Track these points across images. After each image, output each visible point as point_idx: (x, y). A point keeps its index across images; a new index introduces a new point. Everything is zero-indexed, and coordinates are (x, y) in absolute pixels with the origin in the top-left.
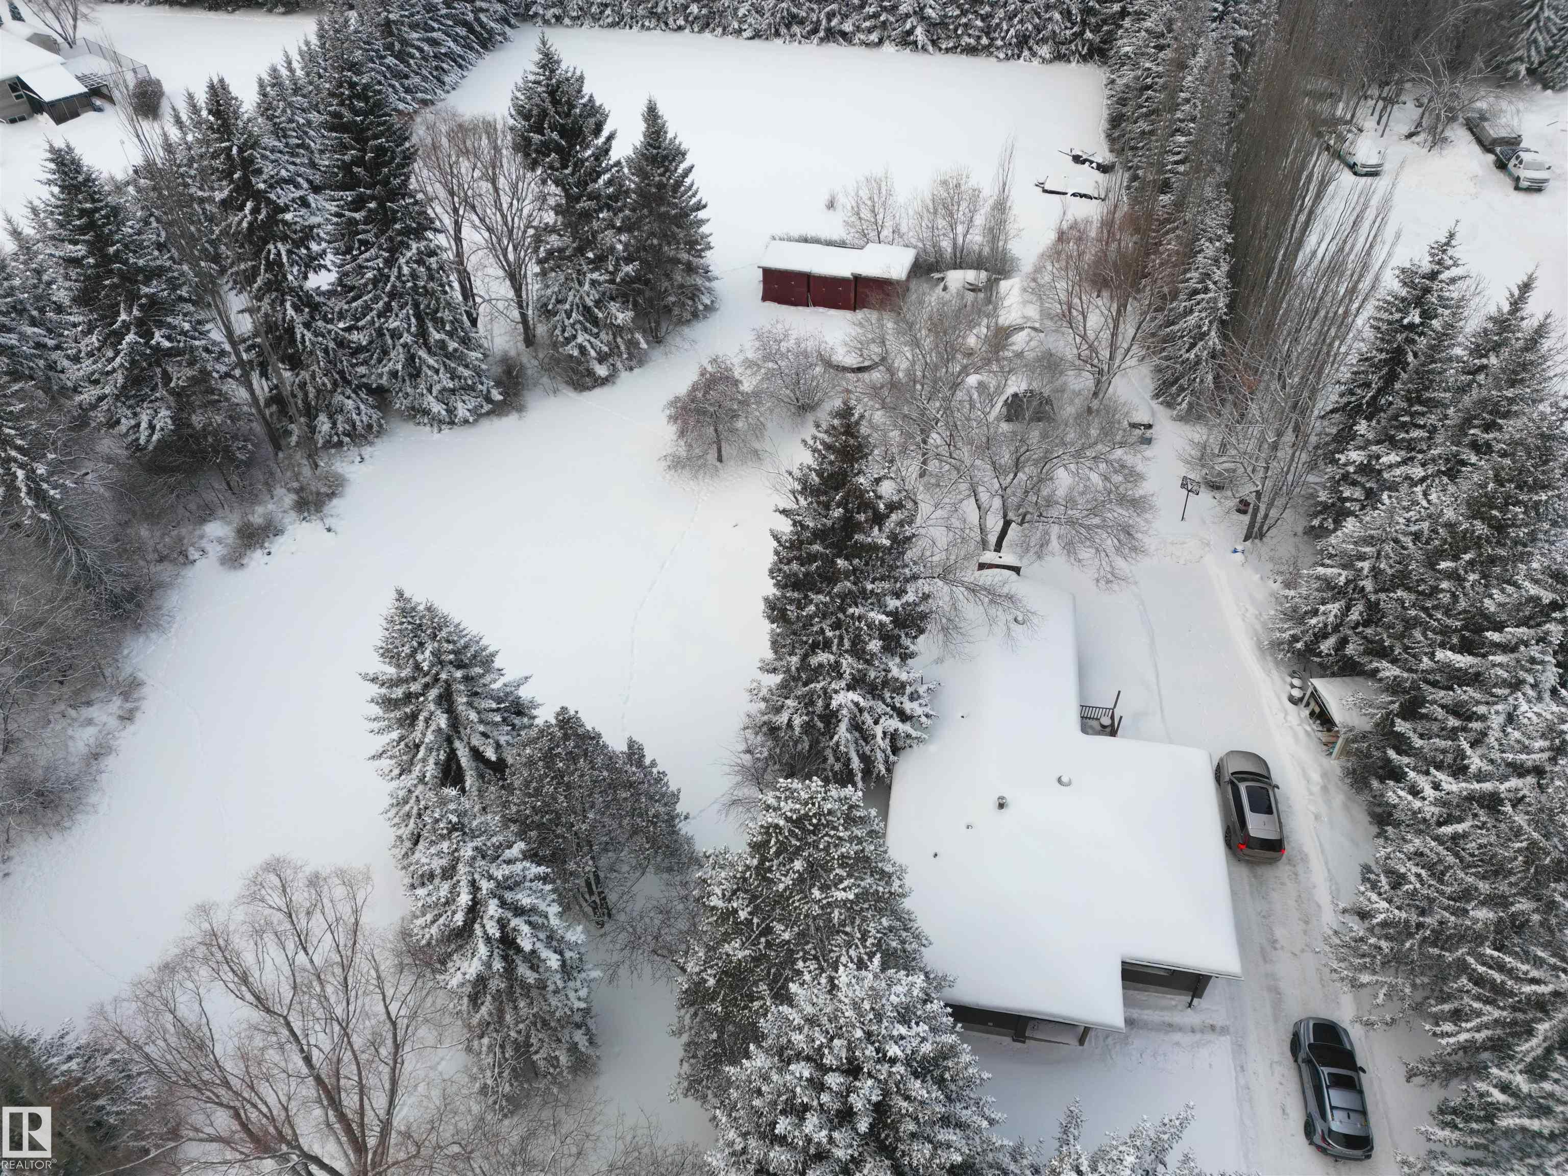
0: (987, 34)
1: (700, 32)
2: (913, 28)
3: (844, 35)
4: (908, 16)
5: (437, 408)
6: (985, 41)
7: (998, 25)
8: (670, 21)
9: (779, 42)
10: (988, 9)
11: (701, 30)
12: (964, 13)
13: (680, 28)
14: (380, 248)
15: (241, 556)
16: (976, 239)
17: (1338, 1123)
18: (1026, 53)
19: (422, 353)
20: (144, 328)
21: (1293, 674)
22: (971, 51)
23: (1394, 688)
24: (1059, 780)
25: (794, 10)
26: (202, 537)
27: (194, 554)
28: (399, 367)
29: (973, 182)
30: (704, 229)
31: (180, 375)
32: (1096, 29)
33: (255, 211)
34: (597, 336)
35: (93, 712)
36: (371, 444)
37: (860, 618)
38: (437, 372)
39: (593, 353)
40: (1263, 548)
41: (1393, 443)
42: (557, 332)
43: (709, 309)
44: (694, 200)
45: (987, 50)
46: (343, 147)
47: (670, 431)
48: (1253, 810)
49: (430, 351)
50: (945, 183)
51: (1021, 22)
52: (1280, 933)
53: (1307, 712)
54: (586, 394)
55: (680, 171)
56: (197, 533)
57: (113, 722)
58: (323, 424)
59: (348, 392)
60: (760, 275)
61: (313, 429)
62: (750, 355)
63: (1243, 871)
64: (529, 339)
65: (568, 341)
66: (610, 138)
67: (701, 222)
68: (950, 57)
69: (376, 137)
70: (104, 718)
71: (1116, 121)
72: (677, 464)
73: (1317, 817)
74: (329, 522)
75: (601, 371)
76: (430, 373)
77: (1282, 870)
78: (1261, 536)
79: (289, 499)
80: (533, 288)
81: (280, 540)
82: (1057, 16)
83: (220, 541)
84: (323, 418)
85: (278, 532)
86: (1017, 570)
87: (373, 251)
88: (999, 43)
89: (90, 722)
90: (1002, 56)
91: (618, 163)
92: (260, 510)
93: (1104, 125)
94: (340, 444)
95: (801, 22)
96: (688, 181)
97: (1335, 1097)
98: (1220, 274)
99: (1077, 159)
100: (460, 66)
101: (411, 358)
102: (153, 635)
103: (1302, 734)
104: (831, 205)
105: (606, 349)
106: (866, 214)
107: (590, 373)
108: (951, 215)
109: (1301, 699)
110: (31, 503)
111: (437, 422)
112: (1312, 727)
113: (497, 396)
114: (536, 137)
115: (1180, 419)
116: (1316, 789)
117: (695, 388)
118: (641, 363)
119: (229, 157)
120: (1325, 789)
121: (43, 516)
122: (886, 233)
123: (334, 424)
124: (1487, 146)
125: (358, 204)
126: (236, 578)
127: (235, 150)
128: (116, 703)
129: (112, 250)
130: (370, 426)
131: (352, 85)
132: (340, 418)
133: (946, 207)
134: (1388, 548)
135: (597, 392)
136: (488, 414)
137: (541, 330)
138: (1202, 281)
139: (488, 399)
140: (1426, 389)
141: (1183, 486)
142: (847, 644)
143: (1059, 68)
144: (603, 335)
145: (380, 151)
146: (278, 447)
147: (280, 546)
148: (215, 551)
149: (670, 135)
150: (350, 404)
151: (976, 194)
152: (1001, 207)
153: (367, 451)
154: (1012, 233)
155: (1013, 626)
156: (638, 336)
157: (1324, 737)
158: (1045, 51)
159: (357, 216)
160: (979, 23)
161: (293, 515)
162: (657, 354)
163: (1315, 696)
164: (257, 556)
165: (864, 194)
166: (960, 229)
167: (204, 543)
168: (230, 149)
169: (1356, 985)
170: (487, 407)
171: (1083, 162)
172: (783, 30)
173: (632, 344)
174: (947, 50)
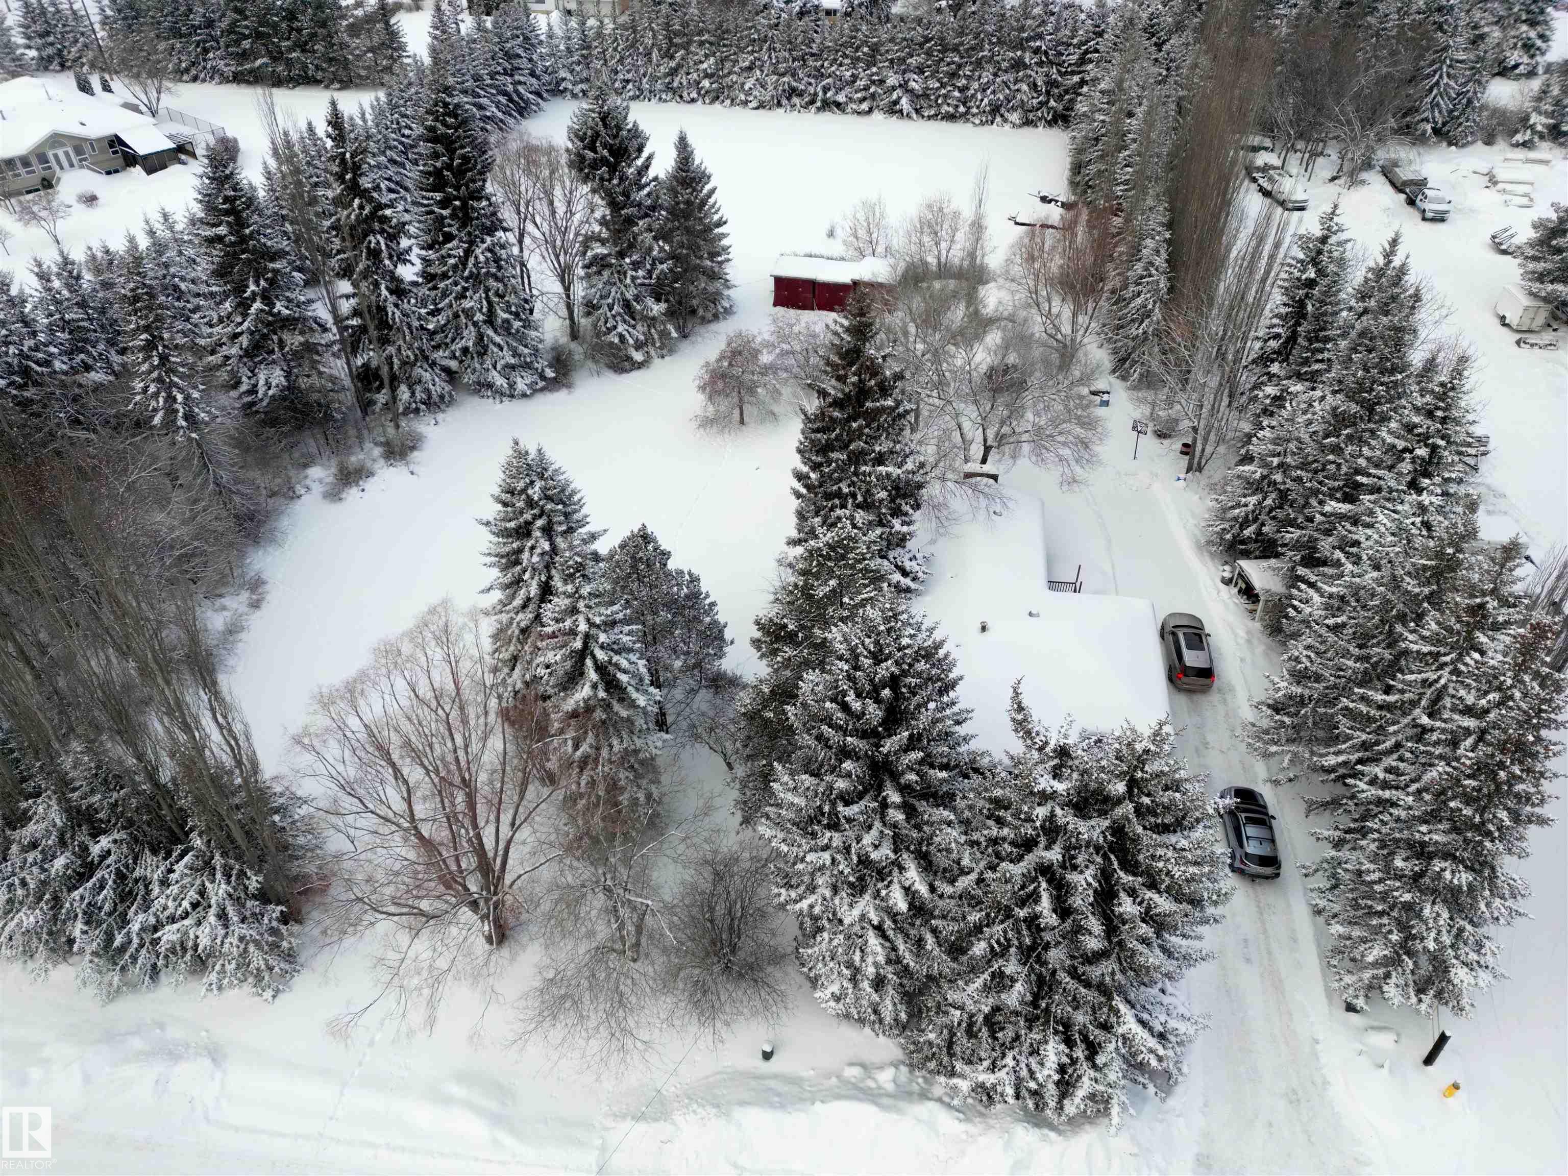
0: (964, 104)
1: (711, 103)
2: (900, 98)
3: (838, 105)
4: (894, 88)
5: (500, 381)
6: (962, 109)
7: (973, 96)
8: (685, 94)
9: (781, 111)
10: (964, 81)
11: (712, 102)
12: (943, 85)
13: (693, 100)
14: (461, 241)
15: (339, 492)
16: (956, 255)
17: (1252, 848)
18: (998, 119)
19: (490, 332)
20: (267, 299)
21: (1226, 563)
22: (951, 118)
23: (1297, 546)
24: (1031, 614)
25: (794, 84)
26: (306, 477)
27: (299, 489)
28: (470, 344)
29: (954, 206)
30: (725, 242)
31: (294, 340)
32: (1060, 98)
33: (361, 207)
34: (634, 327)
35: (226, 601)
36: (443, 411)
37: (870, 474)
38: (501, 349)
39: (631, 341)
40: (1203, 478)
41: (1299, 376)
42: (601, 323)
43: (728, 312)
44: (716, 217)
45: (965, 117)
46: (436, 156)
47: (700, 398)
48: (1189, 647)
49: (496, 331)
50: (930, 207)
51: (994, 92)
52: (1210, 738)
53: (1236, 590)
54: (625, 376)
55: (705, 191)
56: (302, 475)
57: (243, 609)
58: (404, 393)
59: (426, 366)
60: (772, 281)
61: (394, 399)
62: (766, 336)
63: (1182, 699)
64: (574, 334)
65: (609, 330)
66: (650, 158)
67: (724, 236)
68: (932, 123)
69: (462, 147)
70: (235, 606)
71: (1077, 168)
72: (707, 423)
73: (1242, 660)
74: (412, 467)
75: (638, 357)
76: (496, 350)
77: (1214, 697)
78: (1200, 469)
79: (377, 451)
80: (579, 290)
81: (371, 480)
82: (1025, 87)
83: (321, 481)
84: (403, 388)
85: (370, 474)
86: (995, 477)
87: (455, 243)
88: (975, 110)
89: (224, 608)
90: (977, 122)
91: (655, 179)
92: (353, 459)
93: (1067, 173)
94: (417, 411)
95: (800, 94)
96: (711, 201)
97: (1251, 830)
98: (1160, 261)
99: (1044, 199)
100: (501, 129)
101: (480, 337)
102: (270, 549)
103: (1232, 606)
104: (831, 234)
105: (642, 337)
106: (862, 233)
107: (629, 358)
108: (936, 233)
109: (1231, 580)
110: (184, 424)
111: (500, 394)
112: (1242, 601)
113: (549, 373)
114: (590, 155)
115: (1134, 388)
116: (1242, 641)
117: (722, 357)
118: (671, 351)
119: (343, 161)
120: (1249, 641)
121: (194, 435)
122: (880, 249)
123: (413, 394)
124: (1399, 187)
125: (444, 204)
126: (334, 509)
127: (348, 155)
128: (245, 595)
129: (247, 231)
130: (442, 397)
131: (446, 105)
132: (418, 388)
133: (930, 226)
134: (1292, 446)
135: (635, 374)
136: (542, 390)
137: (584, 322)
138: (1146, 269)
139: (542, 377)
140: (1324, 329)
141: (1134, 428)
142: (860, 498)
143: (1028, 131)
144: (639, 327)
145: (465, 159)
146: (365, 412)
147: (370, 485)
148: (317, 489)
149: (697, 162)
150: (427, 376)
151: (956, 215)
152: (978, 227)
153: (440, 416)
154: (988, 250)
155: (994, 517)
156: (670, 327)
157: (1250, 607)
158: (1015, 117)
159: (445, 212)
160: (956, 94)
161: (382, 462)
162: (685, 346)
163: (1242, 576)
164: (353, 493)
165: (861, 216)
166: (943, 245)
167: (308, 482)
168: (344, 154)
169: (1267, 755)
170: (541, 384)
171: (1050, 201)
172: (784, 101)
173: (664, 334)
174: (929, 118)
